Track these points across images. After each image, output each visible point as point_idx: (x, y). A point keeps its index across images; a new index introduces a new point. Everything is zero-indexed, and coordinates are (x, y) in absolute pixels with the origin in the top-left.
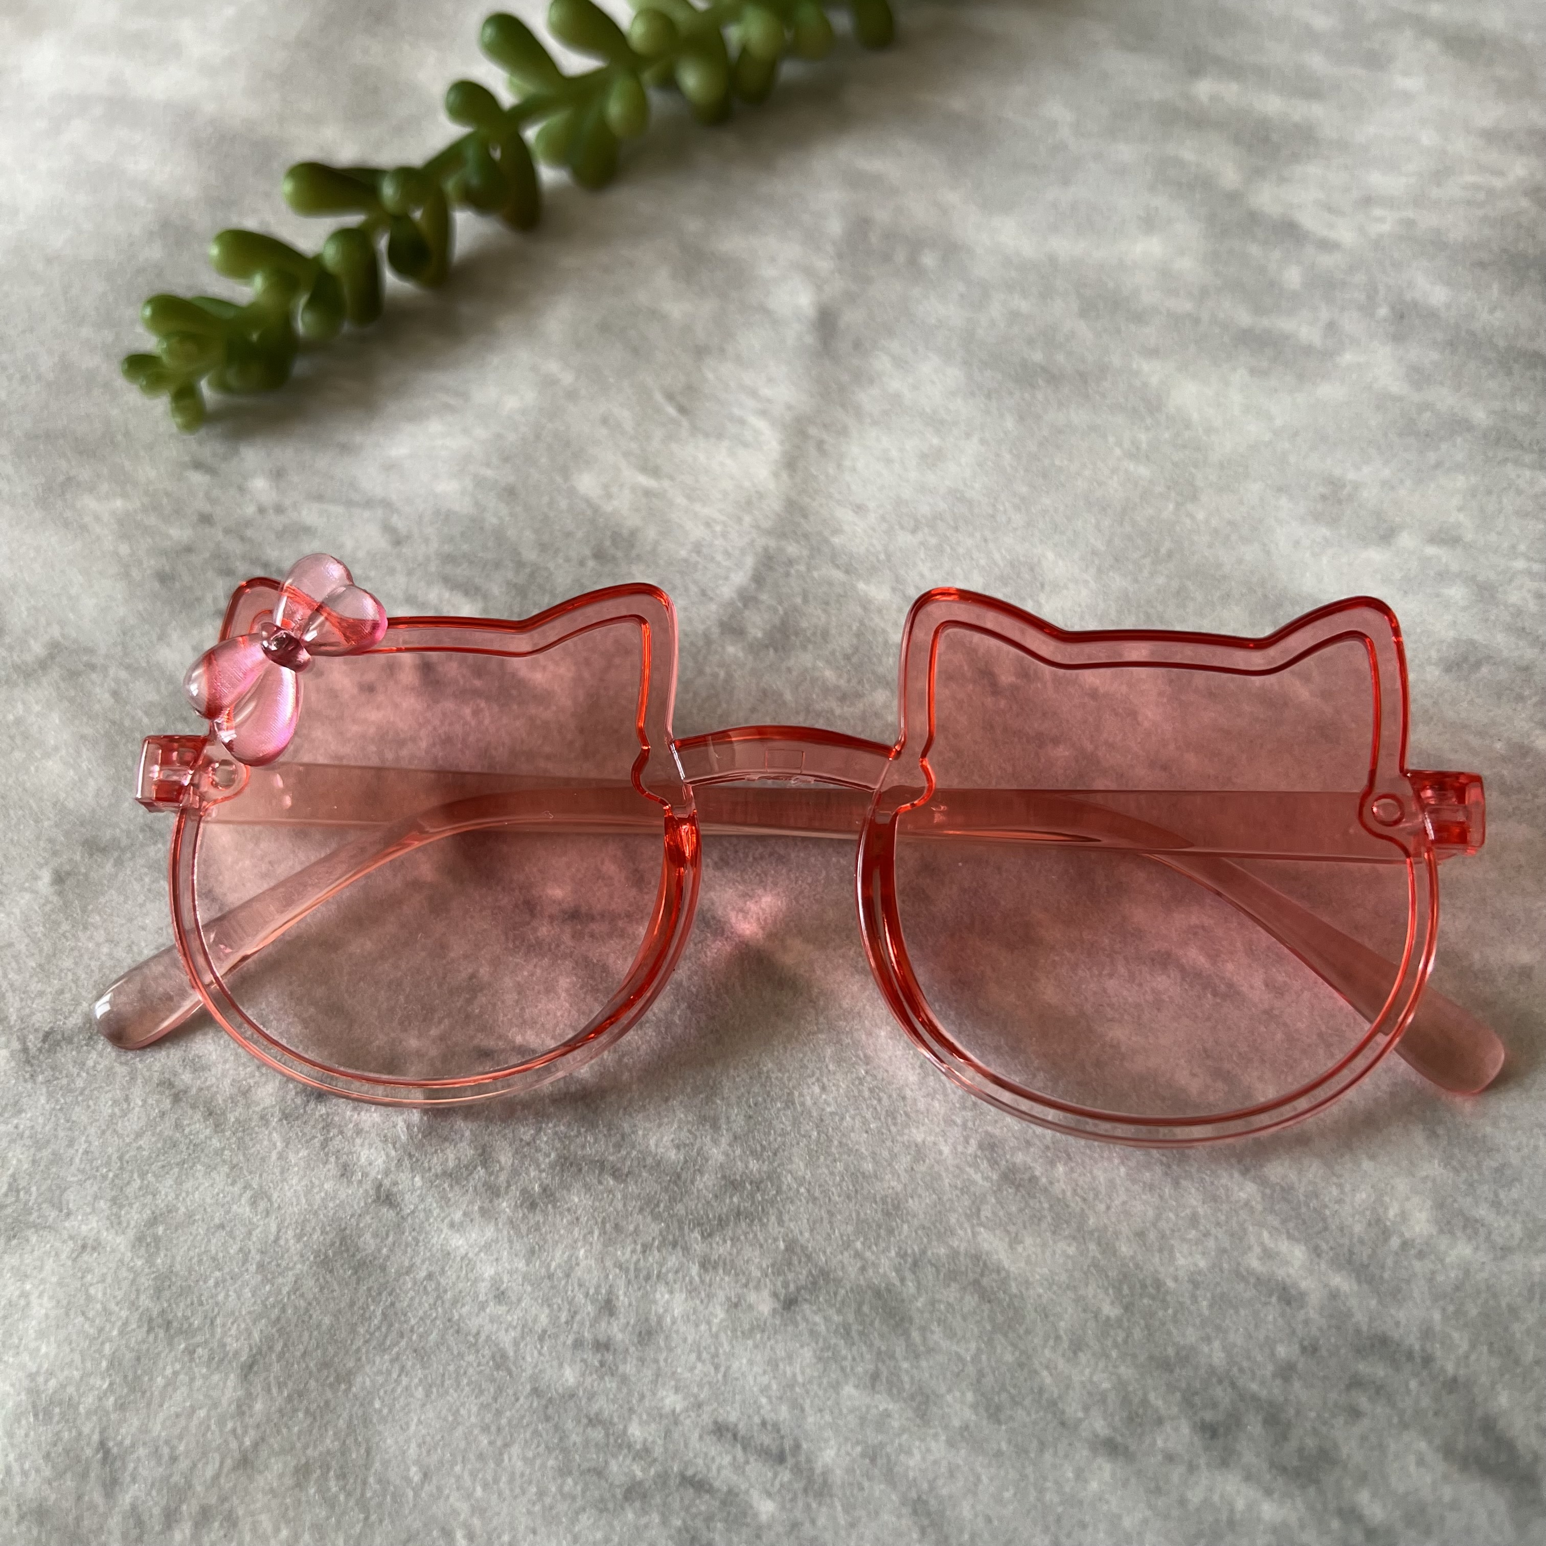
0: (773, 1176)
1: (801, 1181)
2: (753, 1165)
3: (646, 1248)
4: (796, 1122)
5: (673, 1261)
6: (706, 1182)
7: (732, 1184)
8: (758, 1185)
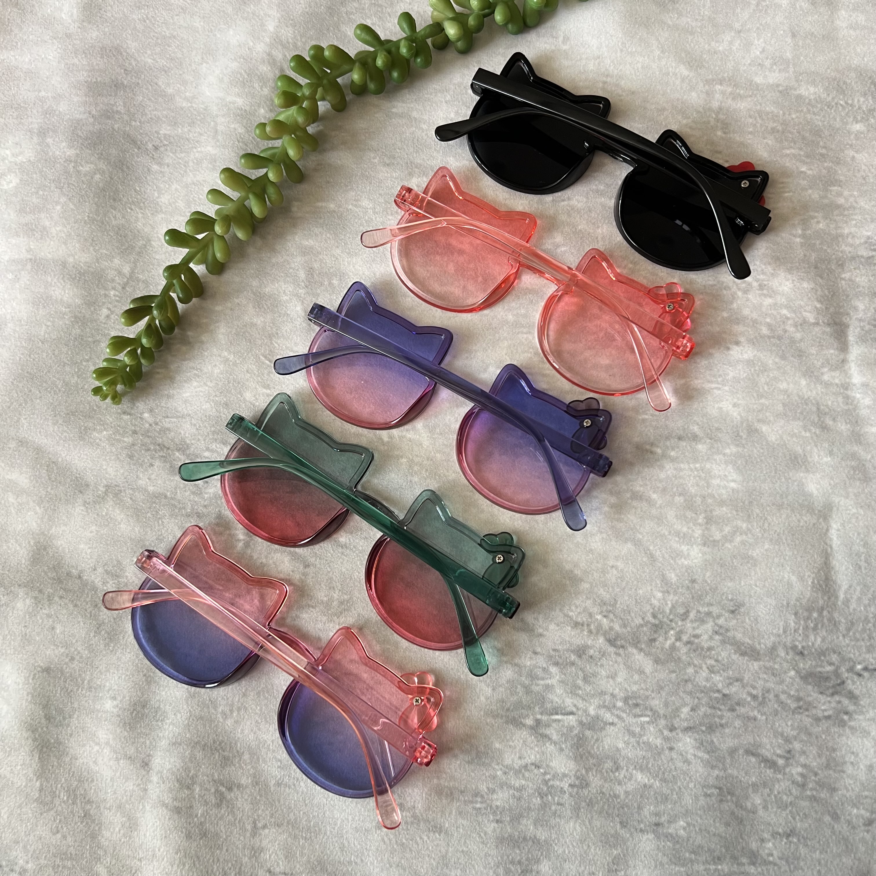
0: (351, 598)
1: (358, 598)
2: (346, 597)
3: (324, 623)
4: (354, 583)
5: (331, 625)
6: (335, 603)
7: (342, 603)
8: (348, 601)
